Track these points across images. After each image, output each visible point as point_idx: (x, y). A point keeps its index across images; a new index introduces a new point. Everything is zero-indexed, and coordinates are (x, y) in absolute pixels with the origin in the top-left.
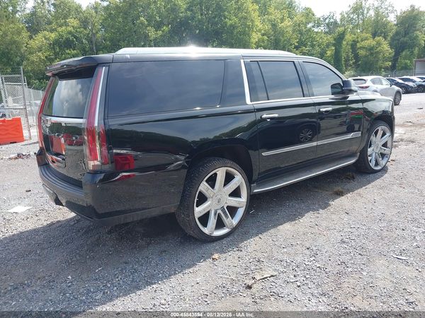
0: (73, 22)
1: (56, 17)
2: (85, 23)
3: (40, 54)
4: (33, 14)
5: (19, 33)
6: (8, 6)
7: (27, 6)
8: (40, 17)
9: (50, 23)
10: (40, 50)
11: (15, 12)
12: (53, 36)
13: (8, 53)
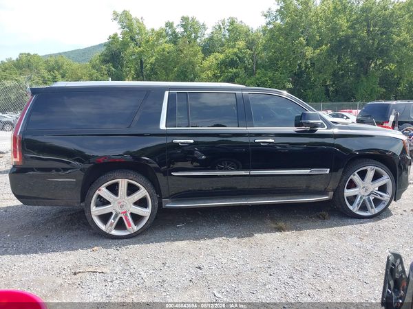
0: (241, 44)
1: (228, 41)
2: (251, 44)
3: (209, 72)
4: (211, 39)
5: (196, 55)
6: (191, 34)
7: (206, 32)
8: (216, 41)
9: (223, 45)
10: (210, 68)
11: (196, 38)
12: (221, 57)
13: (186, 71)
